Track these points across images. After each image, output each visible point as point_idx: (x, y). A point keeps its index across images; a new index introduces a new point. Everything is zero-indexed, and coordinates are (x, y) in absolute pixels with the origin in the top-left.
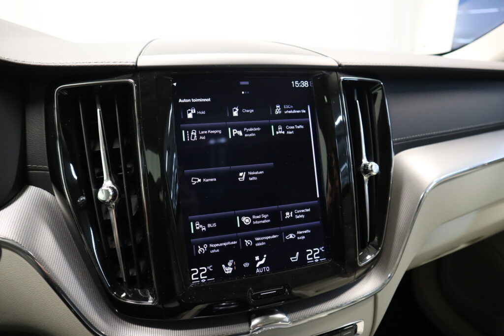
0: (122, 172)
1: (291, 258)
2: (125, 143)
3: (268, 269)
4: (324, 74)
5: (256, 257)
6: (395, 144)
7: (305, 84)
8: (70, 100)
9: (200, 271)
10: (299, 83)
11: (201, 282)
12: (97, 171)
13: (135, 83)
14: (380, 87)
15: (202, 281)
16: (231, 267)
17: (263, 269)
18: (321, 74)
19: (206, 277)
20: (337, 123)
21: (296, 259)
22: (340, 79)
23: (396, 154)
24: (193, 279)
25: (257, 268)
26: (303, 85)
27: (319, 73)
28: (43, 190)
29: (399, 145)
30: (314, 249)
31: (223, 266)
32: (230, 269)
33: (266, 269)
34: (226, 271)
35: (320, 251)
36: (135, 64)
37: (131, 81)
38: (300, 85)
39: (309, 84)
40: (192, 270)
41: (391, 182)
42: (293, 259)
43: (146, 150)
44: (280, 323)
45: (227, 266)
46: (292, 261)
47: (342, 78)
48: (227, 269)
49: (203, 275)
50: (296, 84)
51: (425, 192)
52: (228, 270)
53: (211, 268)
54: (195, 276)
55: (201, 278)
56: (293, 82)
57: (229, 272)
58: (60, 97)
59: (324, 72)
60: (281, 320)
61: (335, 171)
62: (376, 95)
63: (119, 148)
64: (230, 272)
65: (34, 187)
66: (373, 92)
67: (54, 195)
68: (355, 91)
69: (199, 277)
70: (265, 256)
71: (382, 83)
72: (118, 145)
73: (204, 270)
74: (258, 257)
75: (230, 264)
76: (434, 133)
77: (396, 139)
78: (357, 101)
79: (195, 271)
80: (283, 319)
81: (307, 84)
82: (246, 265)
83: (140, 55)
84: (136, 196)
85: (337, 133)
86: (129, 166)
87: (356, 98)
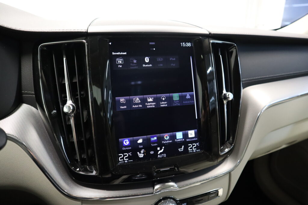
0: (78, 96)
1: (179, 149)
2: (80, 79)
3: (165, 155)
4: (200, 39)
5: (158, 148)
6: (243, 82)
7: (189, 45)
8: (47, 53)
9: (124, 156)
10: (185, 44)
11: (124, 162)
12: (63, 95)
13: (86, 42)
14: (235, 48)
15: (125, 161)
16: (143, 153)
17: (162, 155)
18: (198, 38)
19: (128, 159)
20: (208, 72)
21: (182, 150)
22: (210, 42)
23: (244, 88)
24: (120, 160)
26: (187, 45)
27: (197, 38)
28: (31, 106)
29: (246, 83)
30: (193, 144)
31: (138, 153)
32: (142, 154)
33: (164, 155)
35: (197, 145)
36: (86, 31)
37: (84, 41)
38: (186, 45)
39: (191, 44)
40: (119, 155)
41: (240, 106)
42: (180, 150)
43: (93, 85)
44: (172, 188)
45: (140, 153)
46: (180, 151)
47: (211, 41)
48: (140, 155)
49: (126, 158)
50: (183, 44)
51: (261, 112)
52: (141, 155)
53: (131, 154)
54: (121, 159)
55: (125, 159)
56: (181, 43)
57: (141, 157)
58: (42, 51)
59: (201, 37)
60: (172, 186)
61: (207, 102)
62: (232, 52)
63: (77, 82)
64: (142, 156)
65: (26, 104)
66: (230, 51)
67: (38, 110)
68: (219, 49)
69: (124, 159)
70: (163, 147)
71: (235, 45)
72: (76, 80)
73: (126, 155)
74: (159, 148)
75: (142, 152)
76: (268, 76)
77: (244, 79)
78: (221, 56)
79: (121, 156)
81: (190, 44)
82: (152, 153)
83: (89, 26)
84: (86, 111)
85: (208, 78)
86: (82, 93)
87: (220, 54)
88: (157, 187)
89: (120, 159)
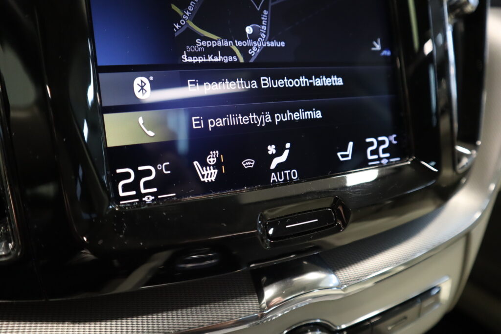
1: (339, 154)
3: (294, 174)
5: (269, 147)
9: (140, 175)
11: (141, 202)
15: (145, 199)
16: (215, 166)
17: (285, 174)
19: (155, 190)
21: (347, 156)
24: (122, 194)
25: (273, 171)
30: (380, 139)
31: (196, 163)
32: (213, 171)
33: (290, 174)
34: (203, 176)
35: (390, 142)
40: (118, 171)
42: (343, 156)
45: (204, 164)
46: (342, 159)
48: (205, 173)
49: (147, 185)
52: (209, 175)
53: (167, 168)
54: (126, 188)
55: (143, 191)
57: (209, 179)
60: (314, 285)
64: (213, 178)
69: (138, 189)
70: (288, 145)
73: (149, 173)
74: (273, 147)
75: (211, 160)
79: (127, 176)
80: (319, 281)
82: (248, 164)
88: (269, 292)
89: (124, 191)
